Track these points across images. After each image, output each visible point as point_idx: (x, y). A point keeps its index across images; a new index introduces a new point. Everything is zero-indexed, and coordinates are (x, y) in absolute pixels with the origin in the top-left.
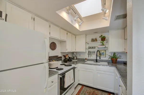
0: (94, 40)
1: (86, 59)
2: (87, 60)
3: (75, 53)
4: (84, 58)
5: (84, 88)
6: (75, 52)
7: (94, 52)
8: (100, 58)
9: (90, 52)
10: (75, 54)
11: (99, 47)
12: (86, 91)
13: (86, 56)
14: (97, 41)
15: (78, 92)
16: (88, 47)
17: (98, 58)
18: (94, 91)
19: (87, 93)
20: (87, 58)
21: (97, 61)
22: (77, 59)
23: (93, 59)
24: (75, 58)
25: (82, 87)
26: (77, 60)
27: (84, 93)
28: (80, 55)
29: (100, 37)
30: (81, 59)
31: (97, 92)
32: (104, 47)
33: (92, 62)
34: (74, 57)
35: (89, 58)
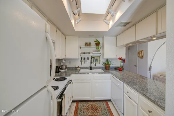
0: (88, 45)
1: (78, 67)
2: (79, 69)
3: (64, 60)
4: (76, 67)
5: (80, 105)
6: (65, 58)
7: (88, 59)
8: (95, 66)
9: (83, 59)
10: (64, 62)
11: (94, 53)
12: (83, 108)
13: (78, 64)
14: (91, 46)
15: (75, 113)
16: (81, 53)
17: (93, 65)
18: (92, 104)
19: (85, 110)
20: (80, 66)
21: (91, 68)
22: (66, 68)
23: (86, 67)
24: (64, 67)
25: (78, 104)
26: (67, 70)
27: (82, 112)
28: (70, 62)
29: (95, 41)
30: (71, 68)
31: (95, 104)
32: (99, 53)
33: (86, 71)
34: (62, 66)
35: (82, 66)
